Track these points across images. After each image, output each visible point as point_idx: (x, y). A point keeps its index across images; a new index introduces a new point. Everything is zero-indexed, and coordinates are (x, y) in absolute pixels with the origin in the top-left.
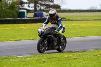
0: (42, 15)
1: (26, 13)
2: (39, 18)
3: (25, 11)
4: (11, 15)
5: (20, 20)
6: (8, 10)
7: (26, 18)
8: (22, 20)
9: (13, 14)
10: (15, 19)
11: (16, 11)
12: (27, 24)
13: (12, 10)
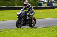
0: (52, 5)
1: (43, 4)
2: (50, 6)
3: (42, 2)
4: (34, 5)
5: (39, 7)
6: (33, 2)
7: (43, 6)
8: (41, 7)
9: (35, 4)
10: (36, 7)
11: (37, 3)
12: (43, 10)
13: (35, 2)
